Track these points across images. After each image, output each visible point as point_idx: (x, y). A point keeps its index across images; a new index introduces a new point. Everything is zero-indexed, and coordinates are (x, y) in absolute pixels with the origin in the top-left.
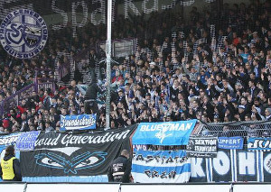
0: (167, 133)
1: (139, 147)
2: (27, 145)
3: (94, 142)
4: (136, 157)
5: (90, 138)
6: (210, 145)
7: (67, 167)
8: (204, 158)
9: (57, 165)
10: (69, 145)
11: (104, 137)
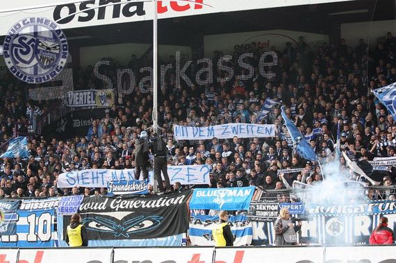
0: (225, 198)
1: (196, 212)
2: (71, 210)
3: (148, 206)
4: (194, 221)
5: (143, 202)
6: (271, 211)
7: (118, 231)
8: (266, 222)
9: (107, 229)
10: (120, 210)
11: (159, 201)
